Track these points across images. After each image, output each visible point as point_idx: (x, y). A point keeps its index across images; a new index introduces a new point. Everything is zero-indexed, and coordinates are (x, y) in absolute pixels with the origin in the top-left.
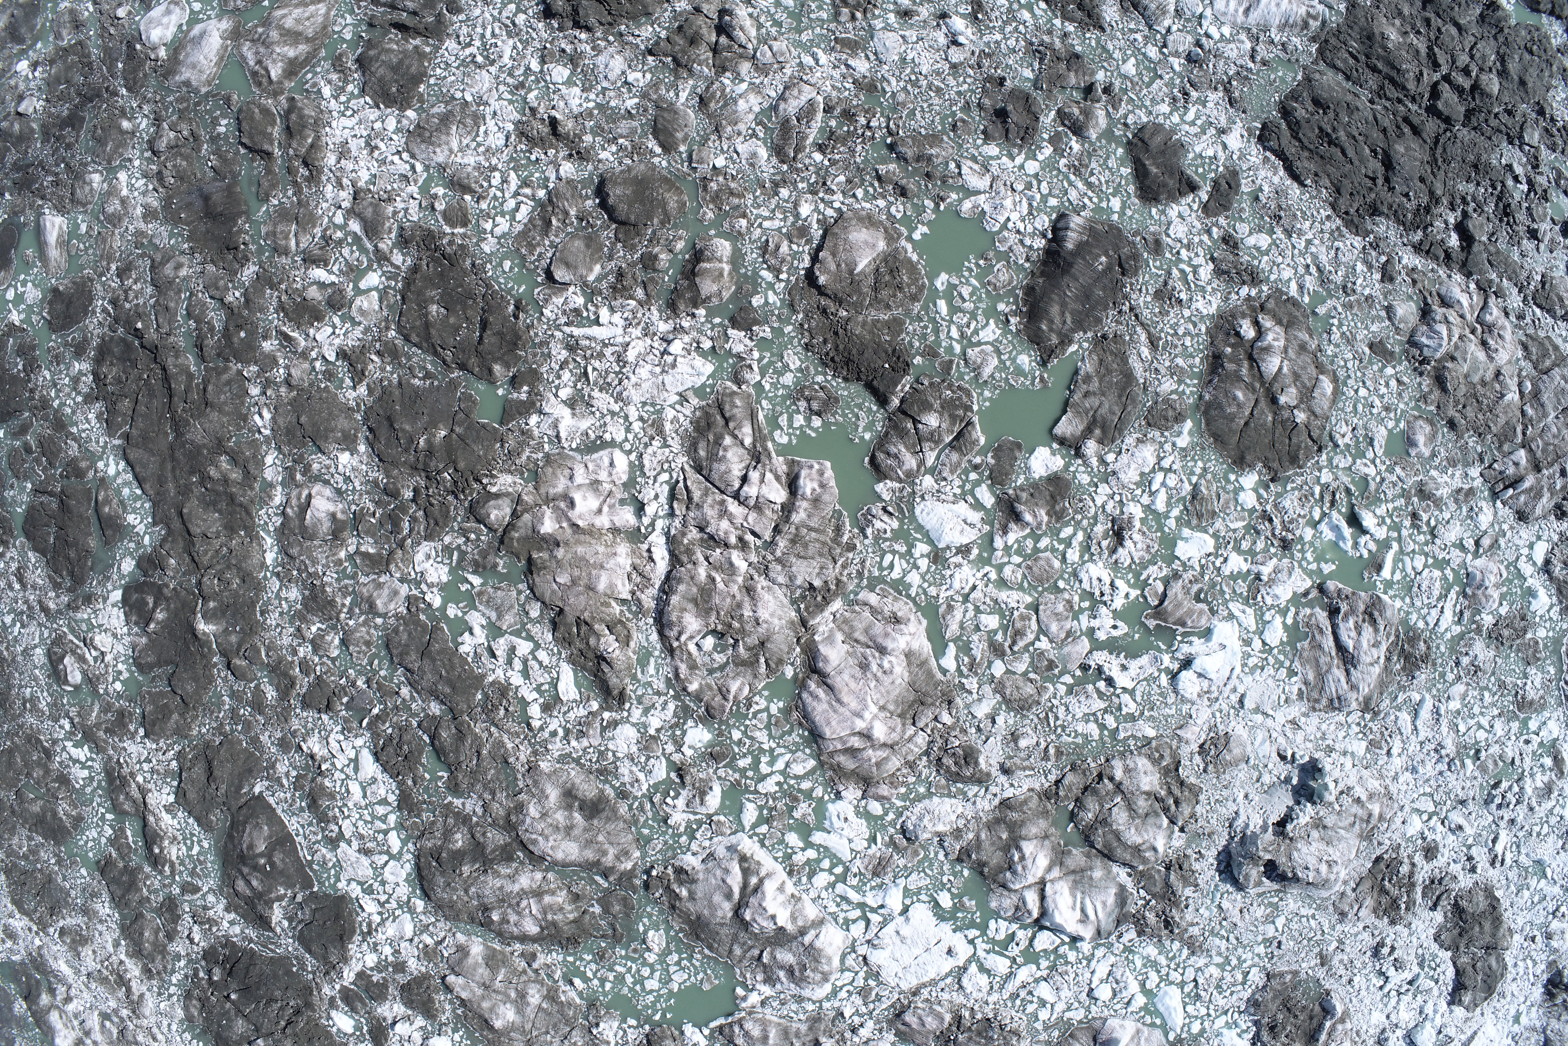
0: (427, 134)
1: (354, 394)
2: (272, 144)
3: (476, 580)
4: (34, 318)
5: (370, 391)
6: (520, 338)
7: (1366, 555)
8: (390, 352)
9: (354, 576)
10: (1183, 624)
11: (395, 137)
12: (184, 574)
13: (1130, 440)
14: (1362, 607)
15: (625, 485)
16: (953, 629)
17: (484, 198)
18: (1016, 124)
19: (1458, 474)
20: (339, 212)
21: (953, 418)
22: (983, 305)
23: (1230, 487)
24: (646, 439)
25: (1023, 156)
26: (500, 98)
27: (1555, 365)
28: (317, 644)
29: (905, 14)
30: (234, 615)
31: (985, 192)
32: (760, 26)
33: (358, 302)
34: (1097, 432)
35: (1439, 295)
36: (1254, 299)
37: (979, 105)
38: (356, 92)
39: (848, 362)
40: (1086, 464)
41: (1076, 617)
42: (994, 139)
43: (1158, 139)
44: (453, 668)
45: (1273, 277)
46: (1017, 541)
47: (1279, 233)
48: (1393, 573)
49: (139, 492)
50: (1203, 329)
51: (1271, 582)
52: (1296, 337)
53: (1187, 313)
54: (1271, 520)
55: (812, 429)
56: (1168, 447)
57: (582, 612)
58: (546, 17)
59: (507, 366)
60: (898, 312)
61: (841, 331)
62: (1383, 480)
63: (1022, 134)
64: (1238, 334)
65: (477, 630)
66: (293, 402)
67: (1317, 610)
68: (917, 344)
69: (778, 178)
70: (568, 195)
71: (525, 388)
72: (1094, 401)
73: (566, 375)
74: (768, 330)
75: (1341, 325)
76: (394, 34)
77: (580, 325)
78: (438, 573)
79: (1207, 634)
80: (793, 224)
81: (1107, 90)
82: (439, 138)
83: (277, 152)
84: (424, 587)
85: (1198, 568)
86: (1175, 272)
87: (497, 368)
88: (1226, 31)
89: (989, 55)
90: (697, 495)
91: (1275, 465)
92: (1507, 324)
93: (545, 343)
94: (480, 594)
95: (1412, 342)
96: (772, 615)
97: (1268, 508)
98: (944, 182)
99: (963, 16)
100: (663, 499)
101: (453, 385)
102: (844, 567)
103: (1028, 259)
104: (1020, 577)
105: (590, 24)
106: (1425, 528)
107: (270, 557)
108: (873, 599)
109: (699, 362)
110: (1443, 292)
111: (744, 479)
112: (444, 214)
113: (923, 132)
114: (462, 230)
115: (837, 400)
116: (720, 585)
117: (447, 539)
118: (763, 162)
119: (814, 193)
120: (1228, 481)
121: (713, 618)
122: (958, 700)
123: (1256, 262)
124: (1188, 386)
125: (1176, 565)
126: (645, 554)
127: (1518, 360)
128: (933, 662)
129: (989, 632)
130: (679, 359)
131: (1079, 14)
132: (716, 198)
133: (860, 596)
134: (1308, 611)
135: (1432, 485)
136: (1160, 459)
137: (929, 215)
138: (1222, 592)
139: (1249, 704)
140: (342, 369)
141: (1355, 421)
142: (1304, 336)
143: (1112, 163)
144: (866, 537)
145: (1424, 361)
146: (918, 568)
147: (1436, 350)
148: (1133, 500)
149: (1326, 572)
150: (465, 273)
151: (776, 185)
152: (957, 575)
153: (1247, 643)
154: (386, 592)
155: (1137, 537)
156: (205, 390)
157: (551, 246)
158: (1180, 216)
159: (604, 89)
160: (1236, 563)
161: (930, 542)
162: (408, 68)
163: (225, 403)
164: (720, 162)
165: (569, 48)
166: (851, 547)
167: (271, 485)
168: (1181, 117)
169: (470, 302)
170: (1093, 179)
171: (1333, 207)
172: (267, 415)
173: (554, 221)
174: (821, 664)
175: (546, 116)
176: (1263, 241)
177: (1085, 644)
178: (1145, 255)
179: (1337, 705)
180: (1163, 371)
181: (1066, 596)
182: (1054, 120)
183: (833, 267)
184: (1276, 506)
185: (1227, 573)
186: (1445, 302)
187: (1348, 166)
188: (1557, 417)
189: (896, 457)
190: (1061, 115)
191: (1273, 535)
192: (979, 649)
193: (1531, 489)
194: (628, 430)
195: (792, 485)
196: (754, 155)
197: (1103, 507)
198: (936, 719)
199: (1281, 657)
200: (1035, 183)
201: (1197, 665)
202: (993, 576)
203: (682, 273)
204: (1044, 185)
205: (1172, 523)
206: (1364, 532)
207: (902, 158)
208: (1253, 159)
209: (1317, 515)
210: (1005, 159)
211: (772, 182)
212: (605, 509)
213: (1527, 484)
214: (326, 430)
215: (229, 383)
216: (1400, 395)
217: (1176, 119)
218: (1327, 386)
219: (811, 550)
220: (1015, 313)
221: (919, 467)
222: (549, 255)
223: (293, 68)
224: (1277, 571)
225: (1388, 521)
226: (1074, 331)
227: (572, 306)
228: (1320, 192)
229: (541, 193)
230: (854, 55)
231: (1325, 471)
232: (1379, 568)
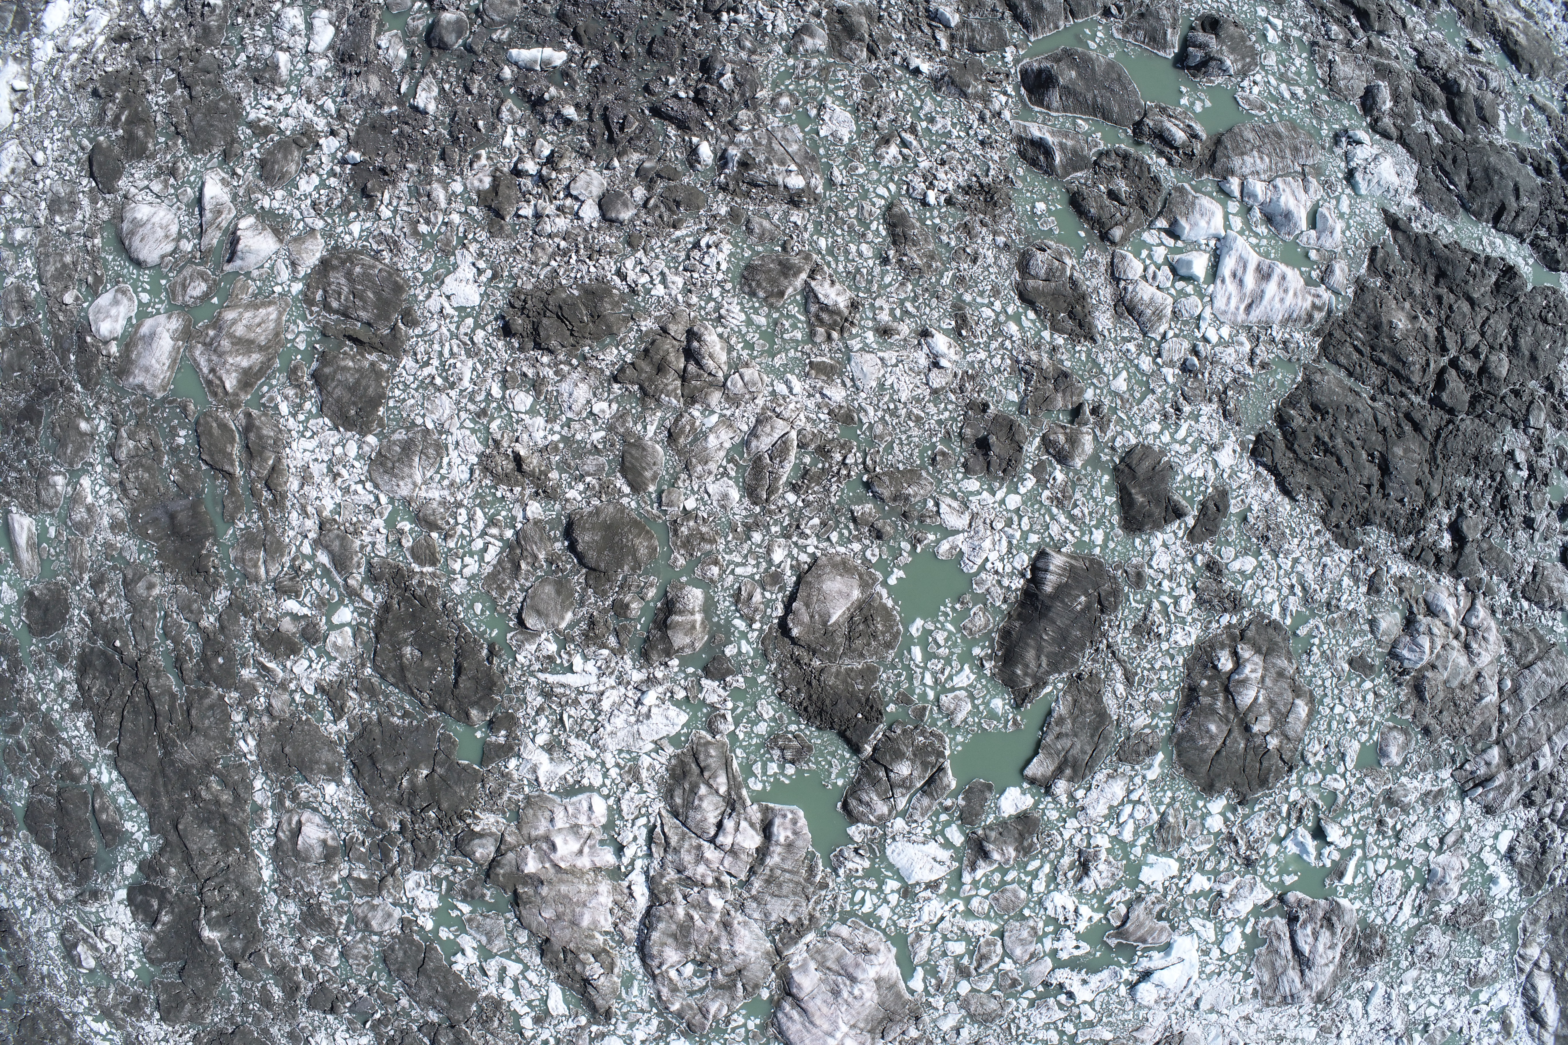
0: (390, 465)
1: (335, 728)
2: (233, 465)
3: (466, 908)
4: (13, 619)
5: (351, 728)
6: (495, 684)
7: (1328, 864)
8: (367, 689)
9: (348, 897)
10: (1144, 941)
11: (356, 464)
12: (185, 881)
13: (1100, 776)
14: (1321, 914)
15: (603, 826)
16: (921, 954)
17: (451, 536)
18: (998, 457)
19: (1428, 777)
20: (306, 541)
21: (925, 765)
22: (958, 651)
23: (1198, 813)
24: (623, 785)
25: (1004, 490)
26: (462, 427)
27: (1539, 658)
28: (318, 954)
29: (885, 332)
30: (236, 924)
31: (963, 531)
32: (730, 349)
33: (332, 638)
34: (1068, 772)
35: (1425, 601)
36: (1235, 626)
37: (960, 434)
38: (314, 410)
39: (821, 712)
40: (1055, 800)
41: (1040, 940)
42: (975, 473)
43: (1147, 464)
44: (448, 984)
45: (1255, 602)
46: (985, 875)
47: (1266, 555)
48: (1355, 877)
49: (133, 801)
50: (1181, 662)
51: (1233, 897)
52: (1274, 665)
53: (1165, 646)
54: (1236, 842)
55: (785, 776)
56: (1138, 780)
57: (568, 943)
58: (506, 335)
59: (484, 711)
60: (871, 660)
61: (814, 682)
62: (1352, 792)
63: (1004, 465)
64: (1215, 667)
65: (469, 951)
66: (276, 731)
67: (1277, 918)
68: (890, 692)
69: (750, 520)
70: (536, 538)
71: (503, 732)
72: (1066, 743)
73: (543, 722)
74: (741, 680)
75: (1322, 643)
76: (349, 347)
77: (554, 672)
78: (429, 900)
79: (1167, 948)
80: (766, 570)
81: (1095, 411)
82: (401, 470)
83: (238, 472)
84: (415, 910)
85: (1161, 890)
86: (1156, 605)
87: (474, 713)
88: (1225, 332)
89: (972, 378)
90: (674, 840)
91: (1245, 789)
92: (1493, 624)
93: (519, 689)
94: (470, 920)
95: (1393, 654)
96: (748, 948)
97: (1234, 830)
98: (921, 522)
99: (946, 332)
100: (642, 841)
101: (432, 725)
102: (817, 903)
103: (1005, 601)
104: (986, 907)
105: (551, 347)
106: (1390, 833)
107: (266, 874)
108: (845, 931)
109: (673, 711)
110: (1430, 598)
111: (720, 825)
112: (412, 550)
113: (901, 467)
114: (430, 569)
115: (810, 749)
116: (699, 923)
117: (435, 870)
118: (735, 505)
119: (788, 537)
120: (1196, 808)
121: (692, 951)
122: (926, 1018)
123: (1239, 588)
124: (1162, 719)
125: (1140, 889)
126: (626, 891)
127: (1501, 656)
128: (902, 984)
129: (955, 957)
130: (654, 710)
131: (1070, 324)
132: (687, 543)
133: (832, 929)
134: (1267, 920)
135: (1401, 792)
136: (1129, 792)
137: (905, 558)
138: (1184, 910)
139: (1204, 1006)
140: (321, 702)
141: (1329, 738)
142: (1282, 663)
143: (1097, 492)
144: (838, 876)
145: (1405, 672)
146: (888, 903)
147: (1416, 663)
148: (1100, 832)
149: (1287, 883)
150: (437, 616)
151: (748, 528)
152: (926, 909)
153: (1206, 953)
154: (380, 914)
155: (1102, 867)
156: (188, 712)
157: (522, 590)
158: (1165, 545)
159: (569, 420)
160: (1200, 882)
161: (901, 879)
162: (366, 388)
163: (210, 727)
164: (691, 504)
165: (530, 373)
166: (824, 886)
167: (261, 808)
168: (1172, 436)
169: (444, 645)
170: (1076, 512)
171: (1324, 520)
172: (252, 743)
173: (523, 565)
174: (795, 991)
175: (509, 451)
176: (1248, 563)
177: (1048, 963)
178: (1126, 589)
179: (1289, 1000)
180: (1137, 708)
181: (1031, 923)
182: (1039, 448)
183: (806, 618)
184: (1242, 827)
185: (1190, 892)
186: (1432, 611)
187: (1344, 475)
188: (1534, 709)
189: (868, 805)
190: (1047, 443)
191: (1238, 854)
192: (946, 971)
193: (1501, 786)
194: (605, 776)
195: (767, 830)
196: (725, 496)
197: (1071, 840)
198: (903, 1033)
199: (1239, 963)
200: (1015, 519)
201: (1156, 977)
202: (961, 908)
203: (655, 622)
204: (1025, 520)
205: (1138, 851)
206: (1330, 844)
207: (877, 497)
208: (1244, 476)
209: (1282, 832)
210: (985, 494)
211: (745, 525)
212: (586, 850)
213: (1497, 783)
214: (310, 761)
215: (211, 707)
216: (1376, 707)
217: (1166, 438)
218: (1302, 708)
219: (785, 890)
220: (990, 657)
221: (890, 812)
222: (520, 599)
223: (248, 379)
224: (1238, 887)
225: (1354, 830)
226: (1049, 673)
227: (545, 653)
228: (1311, 505)
229: (509, 534)
230: (830, 381)
231: (1293, 789)
232: (1341, 875)
